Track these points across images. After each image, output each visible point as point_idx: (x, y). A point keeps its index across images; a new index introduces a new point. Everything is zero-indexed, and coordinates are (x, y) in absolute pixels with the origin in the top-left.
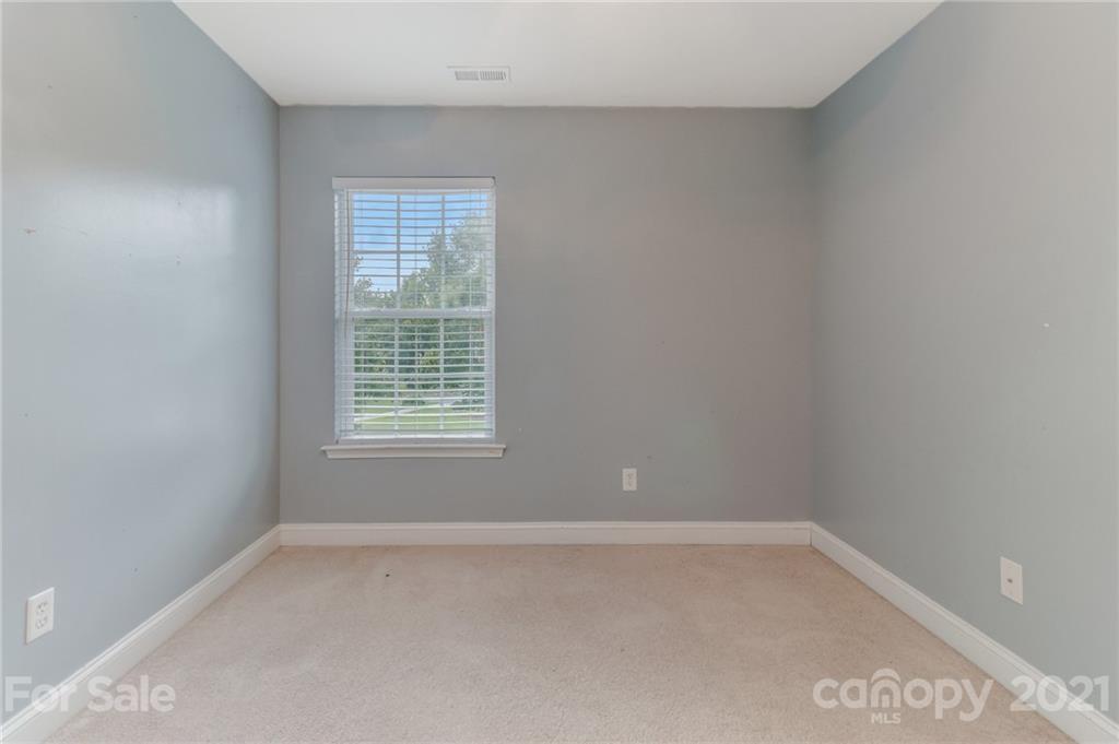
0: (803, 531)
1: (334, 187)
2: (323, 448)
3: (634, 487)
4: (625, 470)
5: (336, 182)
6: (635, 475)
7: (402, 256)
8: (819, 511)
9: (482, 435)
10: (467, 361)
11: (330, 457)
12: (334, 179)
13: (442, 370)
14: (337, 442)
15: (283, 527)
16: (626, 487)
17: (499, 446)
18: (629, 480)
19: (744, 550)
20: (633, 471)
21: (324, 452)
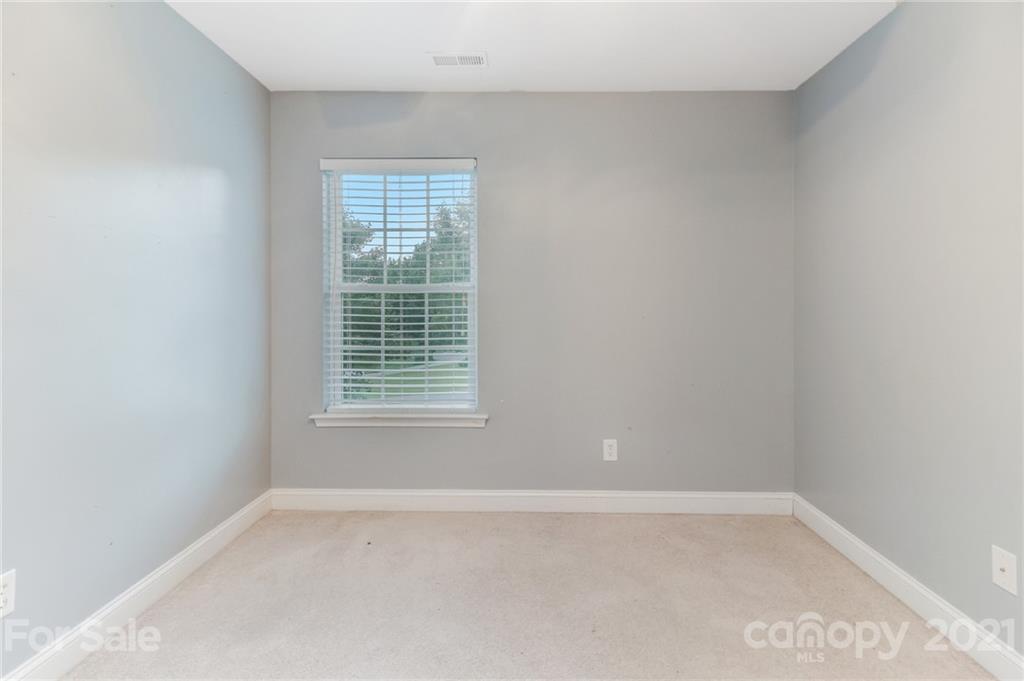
0: (783, 502)
1: (322, 168)
2: (311, 417)
3: (614, 458)
4: (605, 441)
5: (324, 164)
6: (616, 445)
7: (389, 234)
8: (800, 483)
9: (465, 406)
10: (450, 334)
11: (318, 425)
12: (322, 161)
13: (427, 343)
14: (326, 411)
15: (274, 492)
16: (607, 458)
17: (481, 417)
18: (610, 450)
19: (725, 519)
20: (614, 442)
21: (313, 420)
